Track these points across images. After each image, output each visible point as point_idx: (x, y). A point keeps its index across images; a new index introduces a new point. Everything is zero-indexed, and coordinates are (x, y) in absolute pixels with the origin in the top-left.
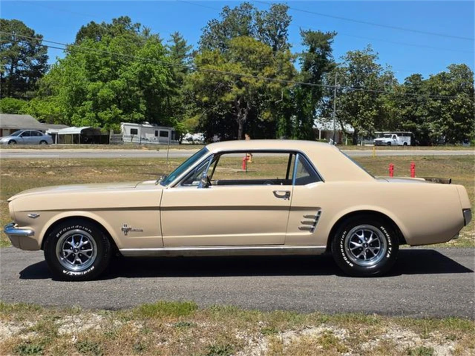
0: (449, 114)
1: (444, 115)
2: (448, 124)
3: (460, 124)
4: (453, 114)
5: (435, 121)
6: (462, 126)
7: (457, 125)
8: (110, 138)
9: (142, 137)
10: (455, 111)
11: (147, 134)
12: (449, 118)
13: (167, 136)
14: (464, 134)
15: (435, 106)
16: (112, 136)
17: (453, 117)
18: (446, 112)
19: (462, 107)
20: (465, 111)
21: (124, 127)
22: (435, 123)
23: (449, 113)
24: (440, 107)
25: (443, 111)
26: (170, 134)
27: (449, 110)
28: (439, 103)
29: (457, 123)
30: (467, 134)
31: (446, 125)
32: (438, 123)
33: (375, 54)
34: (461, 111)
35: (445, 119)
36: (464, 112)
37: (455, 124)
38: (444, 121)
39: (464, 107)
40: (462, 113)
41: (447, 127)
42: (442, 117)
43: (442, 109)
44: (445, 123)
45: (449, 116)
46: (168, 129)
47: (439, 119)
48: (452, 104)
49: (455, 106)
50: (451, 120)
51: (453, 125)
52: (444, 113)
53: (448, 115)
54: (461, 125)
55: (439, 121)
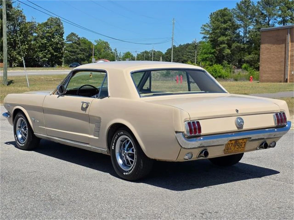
1: (48, 48)
2: (51, 53)
3: (57, 53)
4: (53, 47)
5: (43, 52)
6: (58, 55)
7: (56, 54)
10: (55, 46)
12: (51, 50)
14: (60, 60)
15: (43, 42)
17: (53, 49)
18: (49, 46)
19: (58, 43)
20: (60, 46)
22: (42, 53)
23: (51, 47)
24: (46, 43)
25: (47, 46)
27: (51, 45)
28: (45, 40)
29: (56, 53)
30: (61, 60)
31: (49, 54)
32: (45, 53)
33: (22, 10)
34: (58, 46)
35: (49, 51)
37: (55, 54)
38: (48, 52)
39: (60, 44)
40: (59, 47)
41: (50, 56)
42: (47, 49)
44: (49, 53)
45: (51, 49)
47: (45, 51)
48: (53, 42)
49: (54, 43)
50: (53, 51)
51: (53, 54)
53: (50, 48)
54: (58, 54)
55: (45, 52)
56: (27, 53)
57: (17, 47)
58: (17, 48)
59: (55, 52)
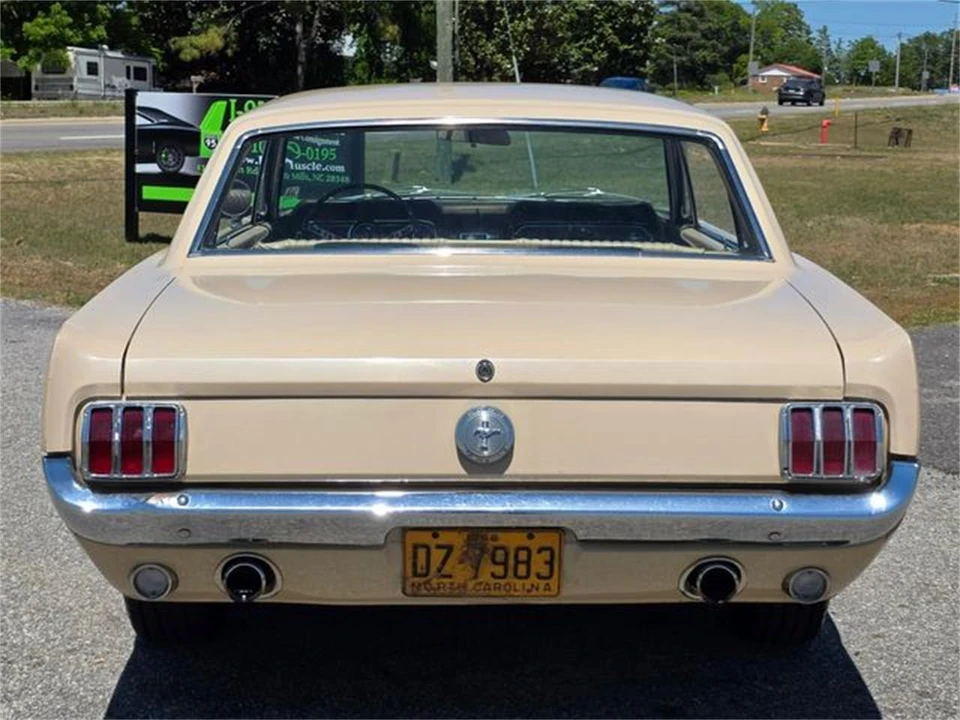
0: (610, 27)
1: (600, 30)
3: (632, 46)
4: (617, 26)
5: (581, 43)
6: (634, 52)
7: (626, 50)
8: (33, 83)
9: (107, 82)
10: (622, 20)
11: (114, 78)
12: (610, 35)
13: (145, 79)
14: (637, 68)
15: (583, 8)
16: (37, 80)
17: (616, 32)
18: (603, 22)
19: (635, 11)
20: (640, 20)
21: (75, 59)
22: (580, 47)
23: (610, 24)
25: (597, 20)
26: (149, 74)
27: (609, 18)
29: (626, 47)
30: (642, 69)
31: (603, 50)
32: (588, 46)
34: (634, 21)
35: (602, 37)
36: (639, 23)
37: (623, 48)
38: (600, 42)
39: (639, 12)
40: (635, 25)
41: (605, 55)
42: (596, 33)
43: (595, 16)
44: (602, 45)
45: (610, 31)
46: (145, 61)
47: (591, 38)
48: (618, 6)
49: (621, 9)
50: (615, 39)
51: (617, 50)
52: (601, 25)
53: (608, 29)
54: (632, 49)
55: (590, 41)
56: (528, 46)
57: (499, 26)
58: (496, 29)
59: (623, 41)
